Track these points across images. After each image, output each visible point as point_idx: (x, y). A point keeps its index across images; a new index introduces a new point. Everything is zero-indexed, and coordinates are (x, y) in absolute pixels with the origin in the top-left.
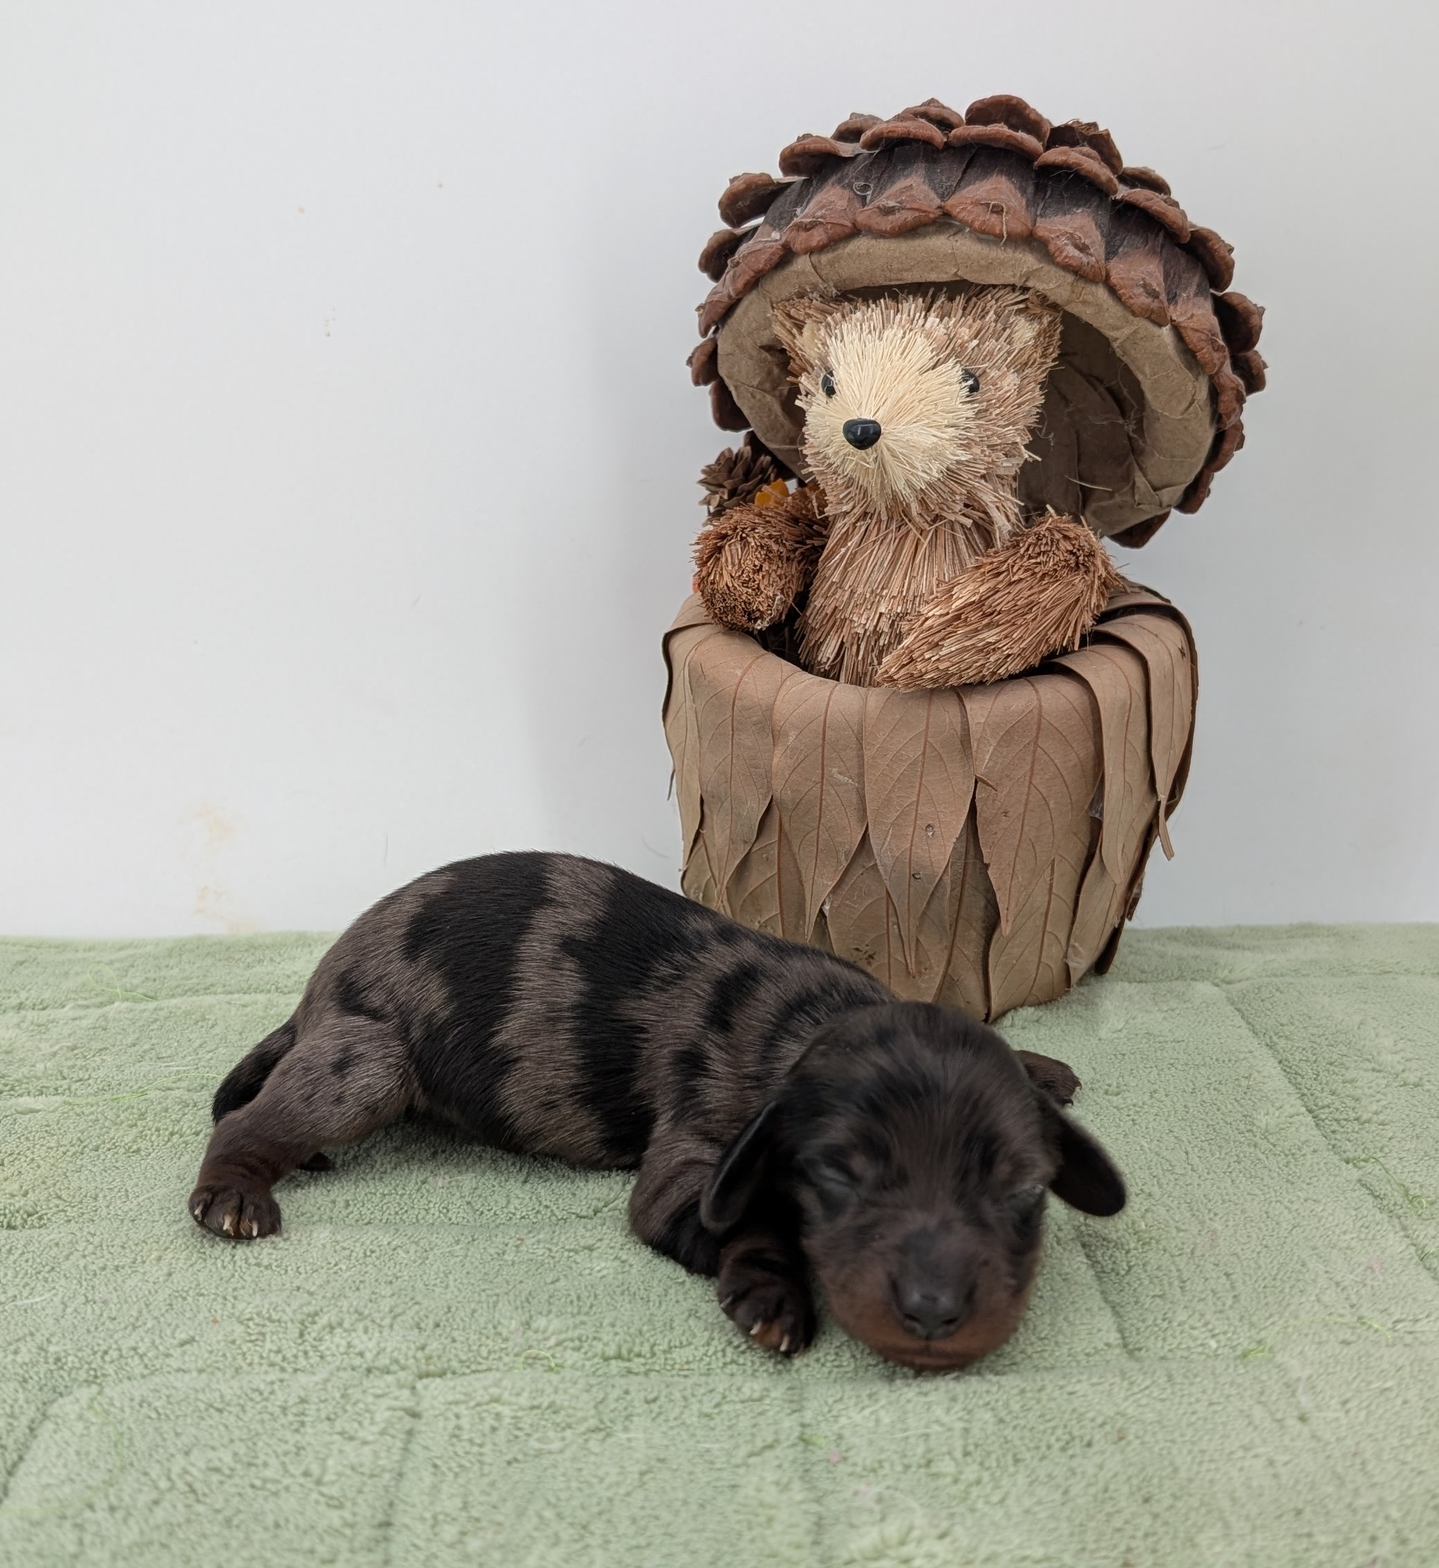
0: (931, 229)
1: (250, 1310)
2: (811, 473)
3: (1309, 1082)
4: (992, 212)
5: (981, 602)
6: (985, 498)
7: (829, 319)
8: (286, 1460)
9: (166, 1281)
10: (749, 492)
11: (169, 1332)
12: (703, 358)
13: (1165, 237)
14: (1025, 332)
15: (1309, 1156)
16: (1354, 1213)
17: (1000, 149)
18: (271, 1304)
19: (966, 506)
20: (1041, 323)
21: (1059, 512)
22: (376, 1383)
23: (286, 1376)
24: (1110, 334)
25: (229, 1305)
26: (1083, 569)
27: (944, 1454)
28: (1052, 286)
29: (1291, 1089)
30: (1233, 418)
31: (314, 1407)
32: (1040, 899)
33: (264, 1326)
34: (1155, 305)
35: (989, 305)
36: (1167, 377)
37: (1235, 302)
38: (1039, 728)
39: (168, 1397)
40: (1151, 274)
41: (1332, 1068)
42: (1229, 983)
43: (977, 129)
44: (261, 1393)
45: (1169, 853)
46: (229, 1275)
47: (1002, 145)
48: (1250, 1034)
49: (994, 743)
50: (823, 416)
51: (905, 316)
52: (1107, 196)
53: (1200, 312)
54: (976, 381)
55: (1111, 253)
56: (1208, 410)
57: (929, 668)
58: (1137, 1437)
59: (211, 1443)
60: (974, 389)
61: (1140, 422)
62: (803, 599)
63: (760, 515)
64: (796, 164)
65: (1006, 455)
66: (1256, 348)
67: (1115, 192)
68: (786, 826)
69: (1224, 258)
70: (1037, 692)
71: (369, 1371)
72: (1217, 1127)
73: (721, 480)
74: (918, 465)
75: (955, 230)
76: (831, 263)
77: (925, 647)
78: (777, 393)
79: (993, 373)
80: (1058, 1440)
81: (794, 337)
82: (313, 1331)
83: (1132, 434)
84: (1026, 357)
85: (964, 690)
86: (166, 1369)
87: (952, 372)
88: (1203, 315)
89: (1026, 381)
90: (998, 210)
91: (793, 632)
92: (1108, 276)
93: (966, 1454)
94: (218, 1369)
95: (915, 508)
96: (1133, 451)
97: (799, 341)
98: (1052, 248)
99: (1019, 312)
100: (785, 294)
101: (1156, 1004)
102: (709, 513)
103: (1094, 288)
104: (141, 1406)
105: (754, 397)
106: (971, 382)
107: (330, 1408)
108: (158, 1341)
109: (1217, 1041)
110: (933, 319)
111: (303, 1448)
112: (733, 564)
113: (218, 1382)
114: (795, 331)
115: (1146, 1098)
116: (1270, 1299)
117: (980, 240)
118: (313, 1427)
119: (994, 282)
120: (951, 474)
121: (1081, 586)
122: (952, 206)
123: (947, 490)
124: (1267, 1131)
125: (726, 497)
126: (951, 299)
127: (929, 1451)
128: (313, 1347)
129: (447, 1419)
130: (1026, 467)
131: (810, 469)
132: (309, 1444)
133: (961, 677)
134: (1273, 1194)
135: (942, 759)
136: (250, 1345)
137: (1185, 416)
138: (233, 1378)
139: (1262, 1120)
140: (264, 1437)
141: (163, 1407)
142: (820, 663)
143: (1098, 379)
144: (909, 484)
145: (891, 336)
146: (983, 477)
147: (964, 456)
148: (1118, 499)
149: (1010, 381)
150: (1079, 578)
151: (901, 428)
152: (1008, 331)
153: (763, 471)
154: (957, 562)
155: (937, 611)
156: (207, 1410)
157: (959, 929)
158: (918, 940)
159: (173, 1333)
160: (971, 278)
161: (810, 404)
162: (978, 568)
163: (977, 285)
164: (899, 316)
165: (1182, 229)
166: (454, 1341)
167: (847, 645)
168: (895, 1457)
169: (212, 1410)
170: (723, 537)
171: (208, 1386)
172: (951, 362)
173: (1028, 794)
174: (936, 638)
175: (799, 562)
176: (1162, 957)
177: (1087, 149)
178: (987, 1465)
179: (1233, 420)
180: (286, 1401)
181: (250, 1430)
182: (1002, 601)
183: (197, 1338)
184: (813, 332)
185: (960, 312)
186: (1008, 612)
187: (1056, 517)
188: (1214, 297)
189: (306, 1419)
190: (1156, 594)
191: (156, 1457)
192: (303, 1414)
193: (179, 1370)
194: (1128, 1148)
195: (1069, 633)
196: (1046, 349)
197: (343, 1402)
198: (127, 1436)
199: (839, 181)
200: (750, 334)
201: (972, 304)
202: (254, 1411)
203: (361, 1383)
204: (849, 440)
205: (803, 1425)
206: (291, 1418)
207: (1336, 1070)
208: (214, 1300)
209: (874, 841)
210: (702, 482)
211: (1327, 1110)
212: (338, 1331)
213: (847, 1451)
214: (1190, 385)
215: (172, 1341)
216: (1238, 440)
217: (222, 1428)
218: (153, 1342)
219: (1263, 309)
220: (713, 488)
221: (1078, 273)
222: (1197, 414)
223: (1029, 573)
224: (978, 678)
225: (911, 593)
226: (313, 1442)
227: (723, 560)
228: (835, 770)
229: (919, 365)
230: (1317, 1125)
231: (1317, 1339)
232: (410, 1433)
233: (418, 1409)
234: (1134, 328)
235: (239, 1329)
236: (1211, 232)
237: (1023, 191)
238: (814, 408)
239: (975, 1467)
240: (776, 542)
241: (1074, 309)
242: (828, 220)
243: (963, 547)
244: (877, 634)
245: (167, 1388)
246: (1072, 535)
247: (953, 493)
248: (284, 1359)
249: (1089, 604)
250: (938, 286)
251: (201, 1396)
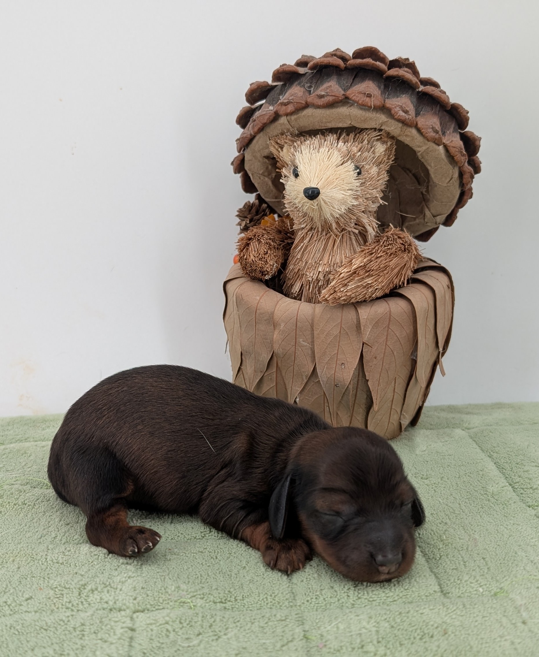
0: (340, 104)
1: (56, 583)
2: (287, 211)
3: (509, 472)
4: (367, 97)
5: (365, 266)
6: (364, 221)
7: (295, 144)
8: (77, 652)
9: (17, 571)
10: (258, 220)
11: (20, 594)
12: (239, 162)
13: (440, 108)
14: (380, 148)
15: (513, 505)
16: (535, 530)
17: (369, 70)
18: (65, 580)
19: (356, 224)
20: (387, 145)
21: (395, 227)
22: (115, 615)
23: (74, 613)
24: (417, 149)
25: (46, 581)
26: (407, 251)
27: (369, 643)
28: (392, 128)
29: (501, 475)
30: (469, 185)
31: (88, 627)
32: (390, 395)
33: (62, 591)
34: (437, 136)
35: (364, 137)
36: (441, 168)
37: (469, 135)
38: (390, 320)
39: (22, 624)
40: (435, 123)
41: (518, 466)
42: (469, 429)
43: (359, 61)
44: (64, 622)
45: (443, 374)
46: (45, 567)
47: (370, 68)
48: (481, 451)
49: (371, 327)
50: (293, 186)
51: (329, 142)
52: (415, 90)
53: (455, 139)
54: (360, 170)
55: (417, 114)
56: (458, 182)
57: (343, 295)
58: (453, 633)
59: (43, 645)
60: (359, 173)
61: (428, 187)
62: (284, 265)
63: (265, 230)
64: (279, 77)
65: (372, 202)
66: (478, 155)
67: (419, 88)
68: (279, 364)
69: (465, 116)
70: (388, 304)
71: (111, 610)
72: (472, 493)
73: (246, 215)
74: (336, 207)
75: (350, 104)
76: (296, 120)
77: (341, 286)
78: (270, 177)
79: (367, 167)
80: (418, 635)
81: (279, 152)
82: (85, 592)
83: (424, 193)
84: (381, 159)
85: (356, 304)
86: (20, 611)
87: (350, 166)
88: (456, 141)
89: (381, 170)
90: (369, 96)
91: (280, 280)
92: (417, 124)
93: (379, 642)
94: (44, 611)
95: (334, 226)
96: (424, 200)
97: (281, 154)
98: (393, 112)
99: (378, 140)
100: (275, 133)
101: (439, 439)
102: (241, 229)
103: (410, 129)
104: (11, 629)
105: (260, 179)
106: (358, 171)
107: (95, 628)
108: (16, 599)
109: (467, 455)
110: (341, 144)
111: (85, 647)
112: (255, 251)
113: (44, 617)
114: (279, 149)
115: (439, 480)
116: (504, 569)
117: (361, 109)
118: (88, 637)
119: (367, 127)
120: (350, 210)
121: (406, 259)
122: (349, 94)
123: (348, 217)
124: (493, 494)
125: (248, 222)
126: (348, 135)
127: (362, 641)
128: (85, 600)
129: (147, 631)
130: (380, 207)
131: (287, 209)
132: (87, 645)
133: (356, 299)
134: (499, 522)
135: (348, 335)
136: (57, 599)
137: (449, 185)
138: (50, 614)
139: (490, 489)
140: (67, 642)
141: (21, 629)
142: (292, 293)
143: (408, 169)
144: (332, 215)
145: (323, 151)
146: (363, 212)
147: (356, 203)
148: (417, 221)
149: (374, 170)
150: (406, 255)
151: (328, 191)
152: (373, 148)
153: (264, 211)
154: (352, 249)
155: (346, 270)
156: (40, 630)
157: (355, 408)
158: (337, 414)
159: (22, 595)
160: (357, 125)
161: (288, 181)
162: (362, 251)
163: (359, 128)
164: (326, 142)
165: (448, 103)
166: (148, 596)
167: (305, 285)
168: (348, 644)
169: (42, 630)
170: (250, 239)
171: (40, 618)
172: (349, 162)
173: (385, 349)
174: (346, 282)
175: (282, 250)
176: (439, 418)
177: (406, 69)
178: (388, 647)
179: (469, 186)
180: (75, 625)
181: (60, 639)
182: (374, 265)
183: (33, 597)
184: (288, 150)
185: (352, 140)
186: (377, 270)
187: (393, 229)
188: (460, 133)
189: (85, 633)
190: (434, 262)
191: (19, 652)
192: (83, 631)
193: (26, 612)
194: (433, 502)
195: (402, 279)
196: (389, 156)
197: (100, 625)
198: (5, 643)
199: (299, 84)
200: (259, 151)
201: (357, 137)
202: (61, 630)
203: (108, 616)
204: (306, 196)
205: (304, 631)
206: (78, 633)
207: (520, 466)
208: (39, 579)
209: (318, 371)
210: (237, 216)
211: (518, 484)
212: (96, 592)
213: (326, 642)
214: (451, 171)
215: (22, 598)
216: (470, 195)
217: (47, 638)
218: (14, 599)
219: (480, 138)
220: (242, 218)
221: (404, 123)
222: (453, 184)
223: (385, 253)
224: (363, 299)
225: (332, 263)
226: (89, 643)
227: (250, 249)
228: (301, 340)
229: (336, 163)
230: (514, 491)
231: (526, 587)
232: (131, 638)
233: (134, 627)
234: (428, 146)
235: (52, 592)
236: (460, 105)
237: (379, 88)
238: (289, 183)
239: (383, 648)
240: (273, 241)
241: (401, 138)
242: (295, 101)
243: (354, 242)
244: (318, 280)
245: (22, 620)
246: (402, 236)
247: (351, 219)
248: (73, 605)
249: (410, 266)
250: (342, 129)
251: (37, 623)
